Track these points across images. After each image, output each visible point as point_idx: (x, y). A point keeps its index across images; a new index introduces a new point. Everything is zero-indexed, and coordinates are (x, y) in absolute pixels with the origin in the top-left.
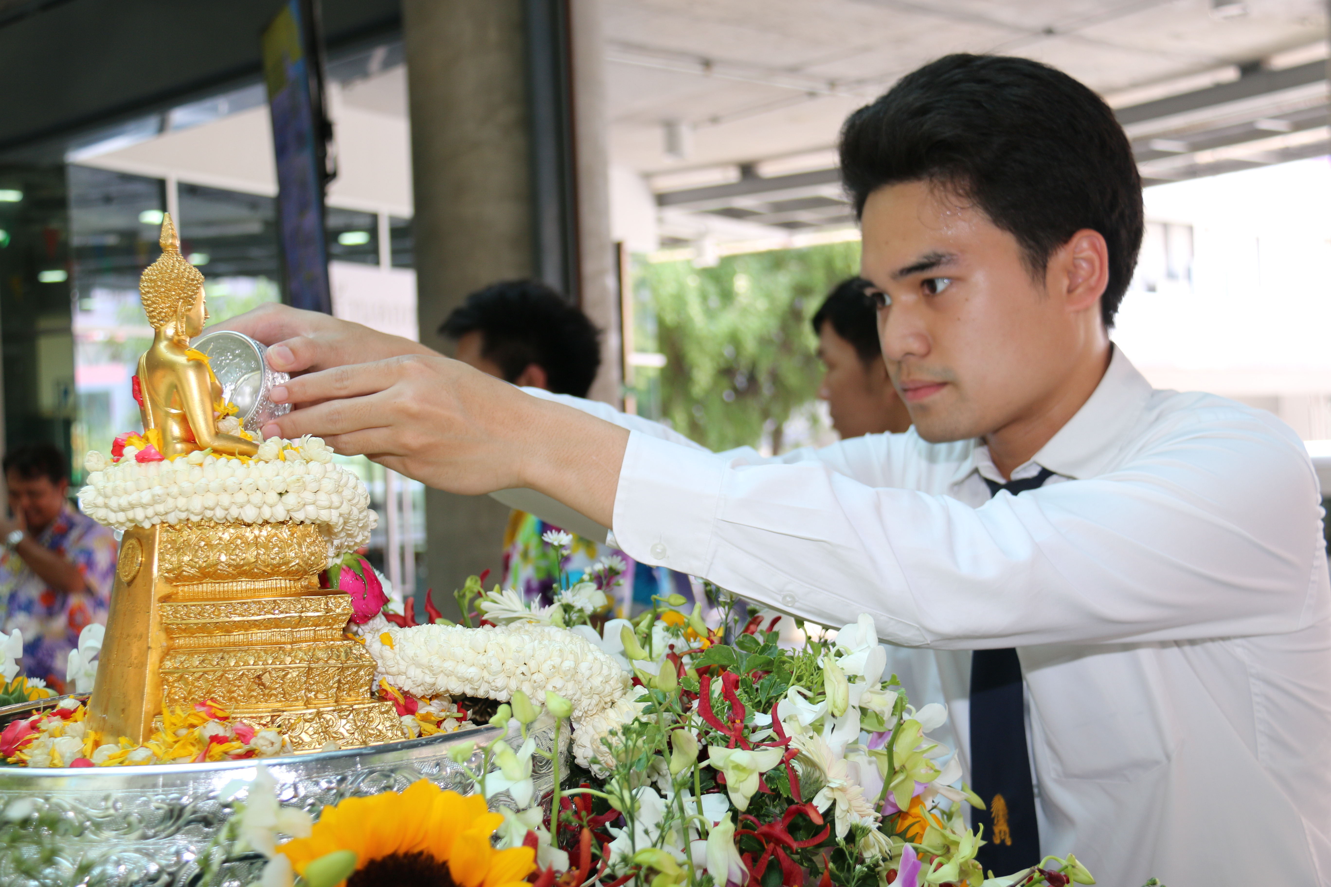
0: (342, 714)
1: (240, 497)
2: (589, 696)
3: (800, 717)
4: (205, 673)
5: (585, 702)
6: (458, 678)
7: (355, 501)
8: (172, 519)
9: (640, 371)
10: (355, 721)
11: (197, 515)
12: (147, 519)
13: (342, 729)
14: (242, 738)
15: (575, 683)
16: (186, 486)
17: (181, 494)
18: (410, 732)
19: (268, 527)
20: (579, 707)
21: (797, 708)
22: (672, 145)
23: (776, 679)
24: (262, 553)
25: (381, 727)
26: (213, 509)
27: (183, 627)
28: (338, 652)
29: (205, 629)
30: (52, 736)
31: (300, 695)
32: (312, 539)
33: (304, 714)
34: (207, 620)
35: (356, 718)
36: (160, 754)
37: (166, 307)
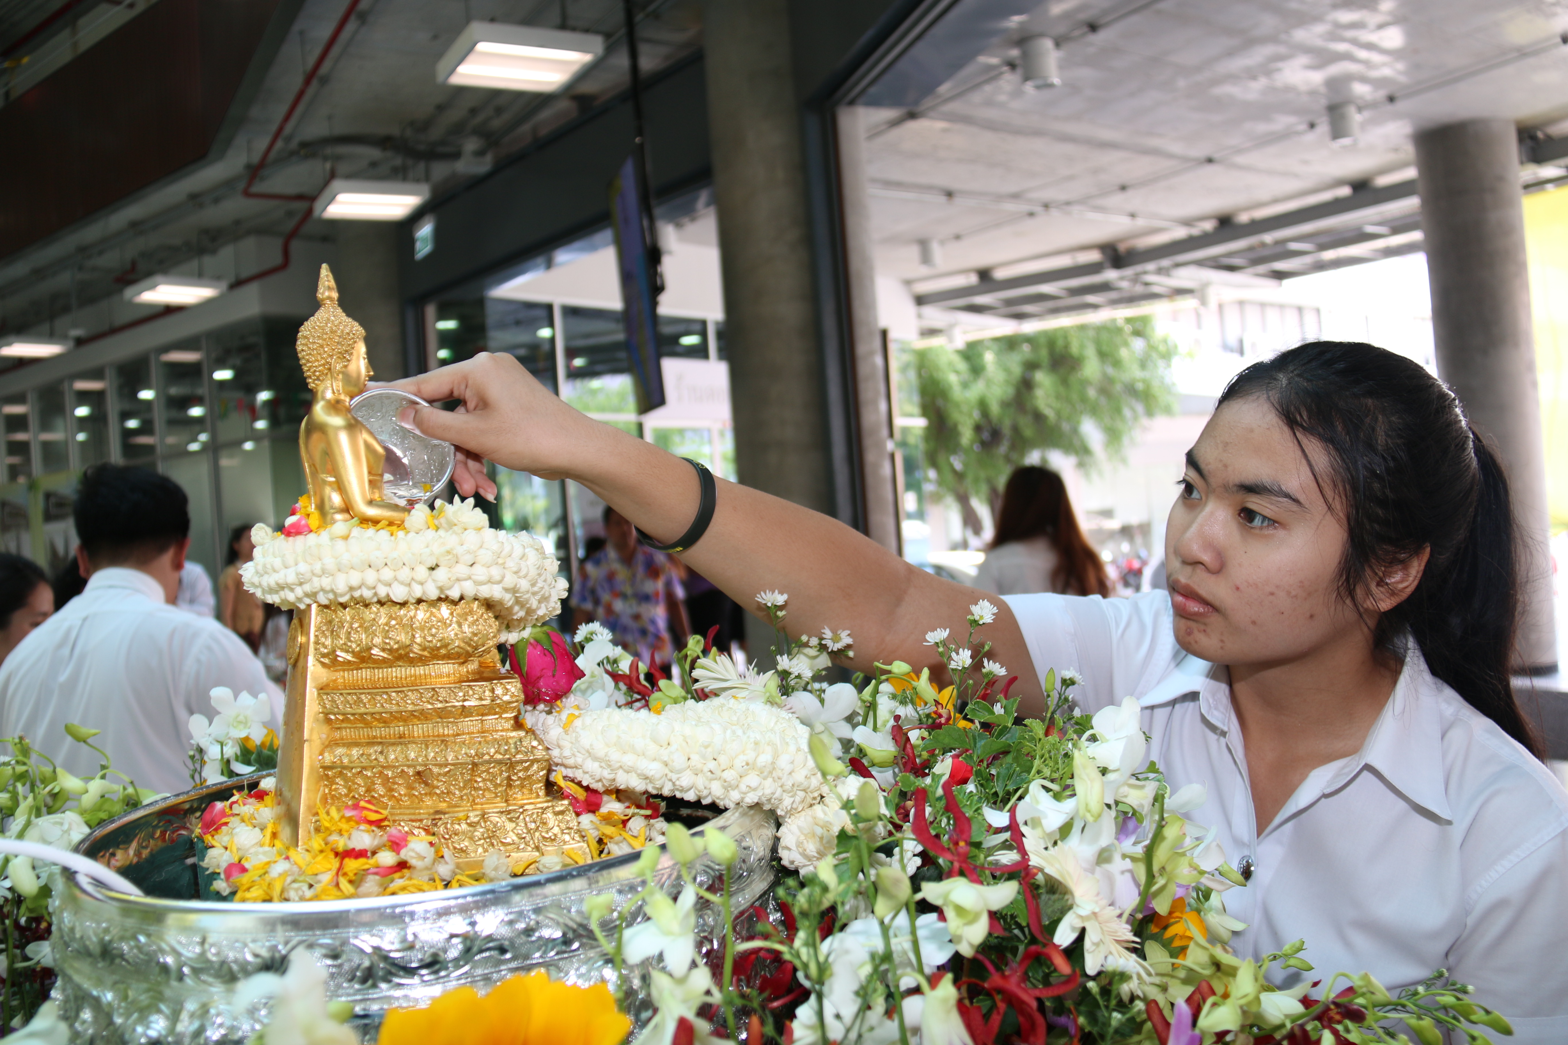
0: (512, 815)
1: (387, 574)
2: (790, 794)
3: (1044, 822)
4: (365, 768)
5: (787, 802)
6: (639, 775)
7: (522, 574)
8: (323, 599)
9: (905, 430)
10: (526, 824)
11: (342, 595)
12: (300, 600)
13: (511, 833)
14: (395, 847)
15: (774, 781)
16: (329, 562)
17: (324, 572)
18: (588, 835)
19: (423, 606)
20: (780, 806)
21: (1040, 807)
22: (926, 258)
23: (1015, 765)
24: (417, 636)
25: (556, 830)
26: (360, 587)
27: (341, 717)
28: (506, 744)
29: (362, 719)
30: (243, 821)
31: (466, 794)
32: (475, 617)
33: (468, 817)
34: (363, 710)
35: (527, 819)
36: (304, 867)
37: (320, 366)
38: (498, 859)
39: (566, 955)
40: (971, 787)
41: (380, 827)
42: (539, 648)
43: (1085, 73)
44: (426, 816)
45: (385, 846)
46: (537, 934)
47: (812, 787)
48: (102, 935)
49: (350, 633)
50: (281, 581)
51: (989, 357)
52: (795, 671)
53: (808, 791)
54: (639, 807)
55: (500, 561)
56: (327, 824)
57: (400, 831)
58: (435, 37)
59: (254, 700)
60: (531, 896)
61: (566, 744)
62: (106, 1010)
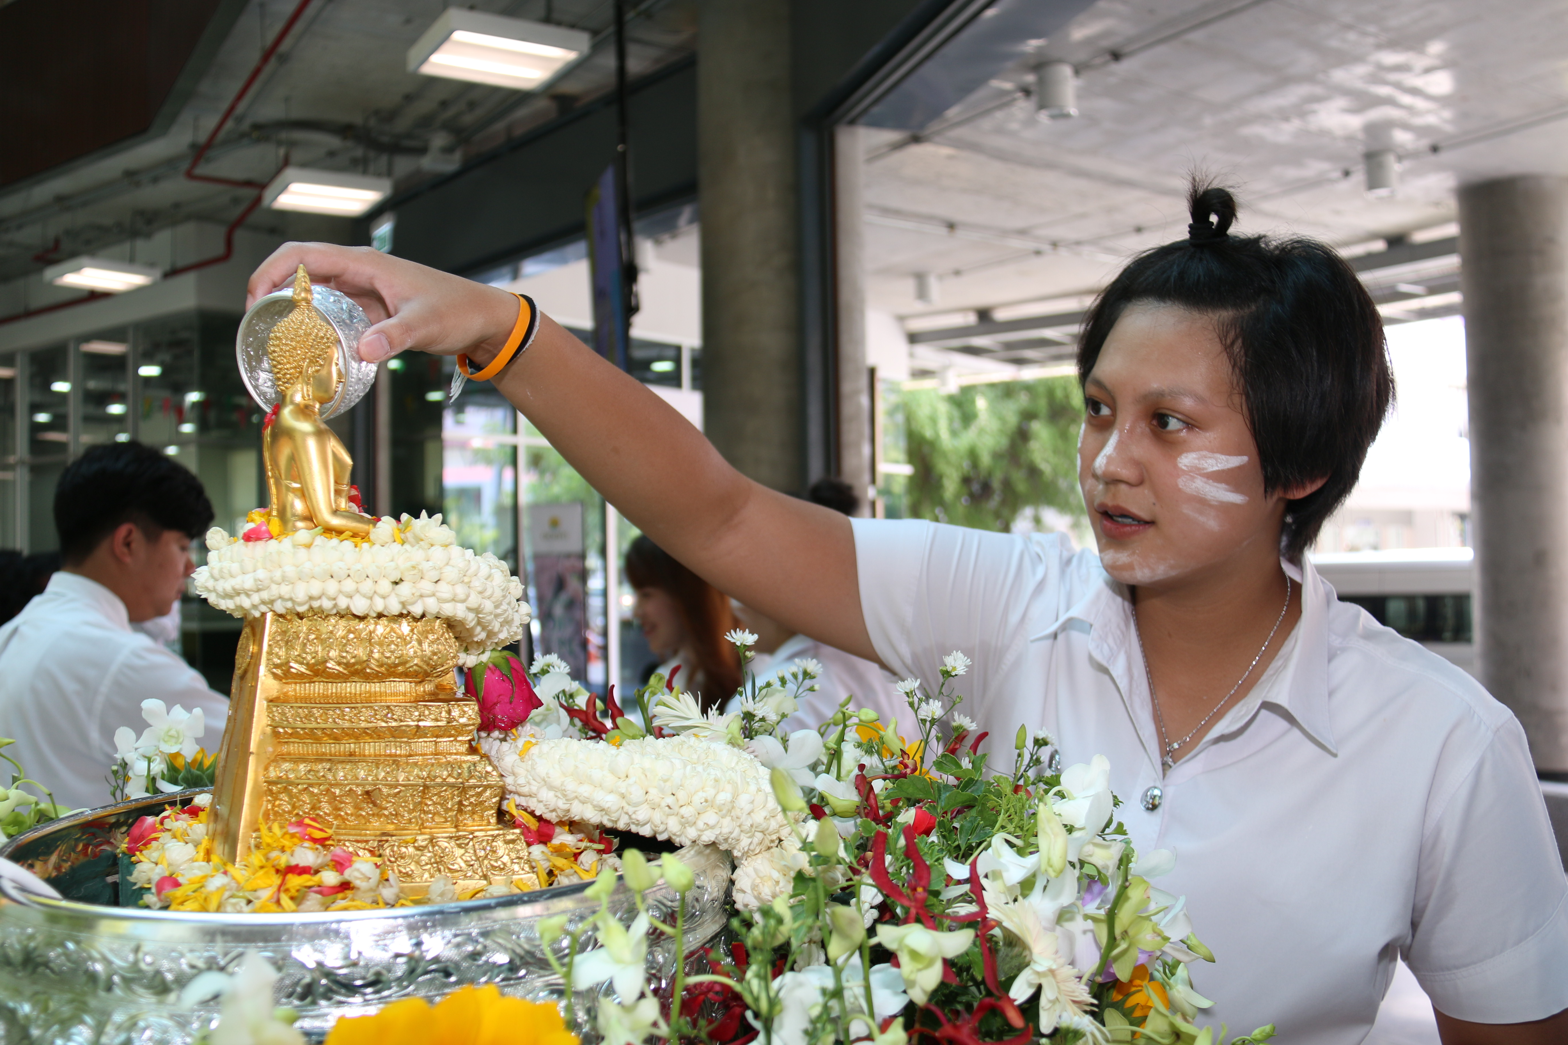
0: (461, 841)
1: (349, 585)
2: (748, 835)
3: (1005, 875)
4: (311, 785)
5: (745, 842)
6: (594, 806)
7: (487, 594)
8: (280, 608)
9: (889, 477)
10: (475, 851)
11: (300, 604)
12: (255, 607)
13: (459, 858)
14: (339, 867)
15: (732, 820)
16: (290, 571)
17: (284, 579)
18: (539, 866)
19: (384, 621)
20: (737, 847)
21: (1002, 860)
22: (922, 293)
23: (979, 818)
24: (375, 651)
25: (506, 859)
26: (320, 598)
27: (290, 731)
28: (459, 768)
29: (312, 735)
30: (174, 837)
31: (415, 817)
32: (436, 636)
33: (416, 840)
34: (314, 725)
35: (477, 846)
36: (242, 881)
37: (291, 368)
38: (445, 885)
39: (512, 982)
40: (933, 838)
41: (324, 846)
42: (497, 673)
43: (1105, 105)
44: (373, 838)
45: (328, 865)
46: (484, 958)
47: (771, 829)
48: (25, 943)
49: (305, 645)
50: (237, 587)
51: (981, 404)
52: (759, 714)
53: (766, 833)
54: (591, 841)
55: (466, 579)
56: (269, 840)
57: (345, 851)
58: (408, 21)
59: (189, 715)
60: (480, 919)
61: (521, 771)
62: (22, 1022)
